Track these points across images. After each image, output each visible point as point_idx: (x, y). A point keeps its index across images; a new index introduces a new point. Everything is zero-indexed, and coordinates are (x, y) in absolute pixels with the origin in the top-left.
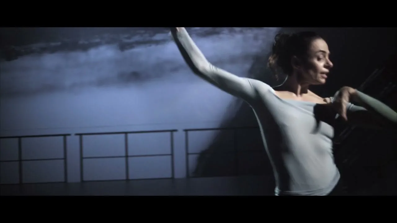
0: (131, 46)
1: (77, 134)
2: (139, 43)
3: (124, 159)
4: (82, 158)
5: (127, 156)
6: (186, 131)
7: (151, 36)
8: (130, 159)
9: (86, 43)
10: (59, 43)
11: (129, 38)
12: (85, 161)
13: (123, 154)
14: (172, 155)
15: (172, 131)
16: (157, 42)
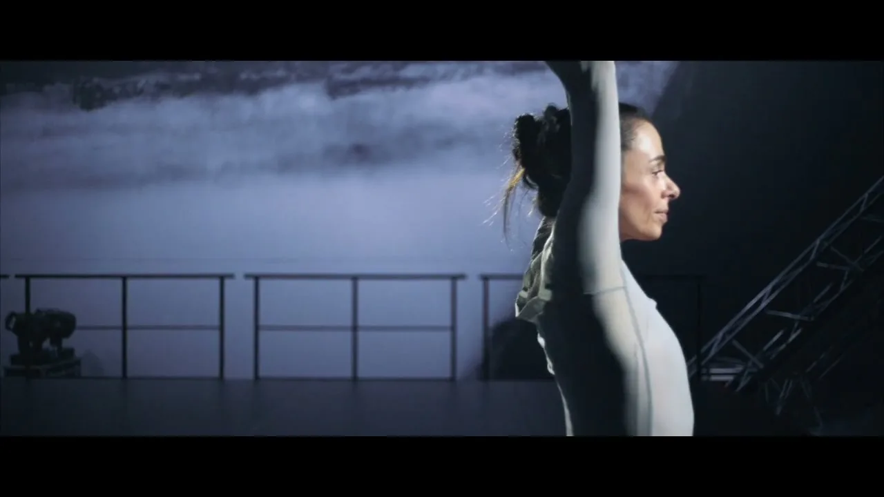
0: (352, 87)
1: (247, 276)
2: (368, 83)
3: (349, 334)
4: (257, 328)
5: (355, 328)
6: (486, 278)
7: (397, 69)
8: (361, 334)
9: (254, 77)
10: (197, 77)
11: (349, 71)
12: (263, 335)
13: (348, 322)
14: (453, 328)
15: (455, 278)
16: (409, 83)
